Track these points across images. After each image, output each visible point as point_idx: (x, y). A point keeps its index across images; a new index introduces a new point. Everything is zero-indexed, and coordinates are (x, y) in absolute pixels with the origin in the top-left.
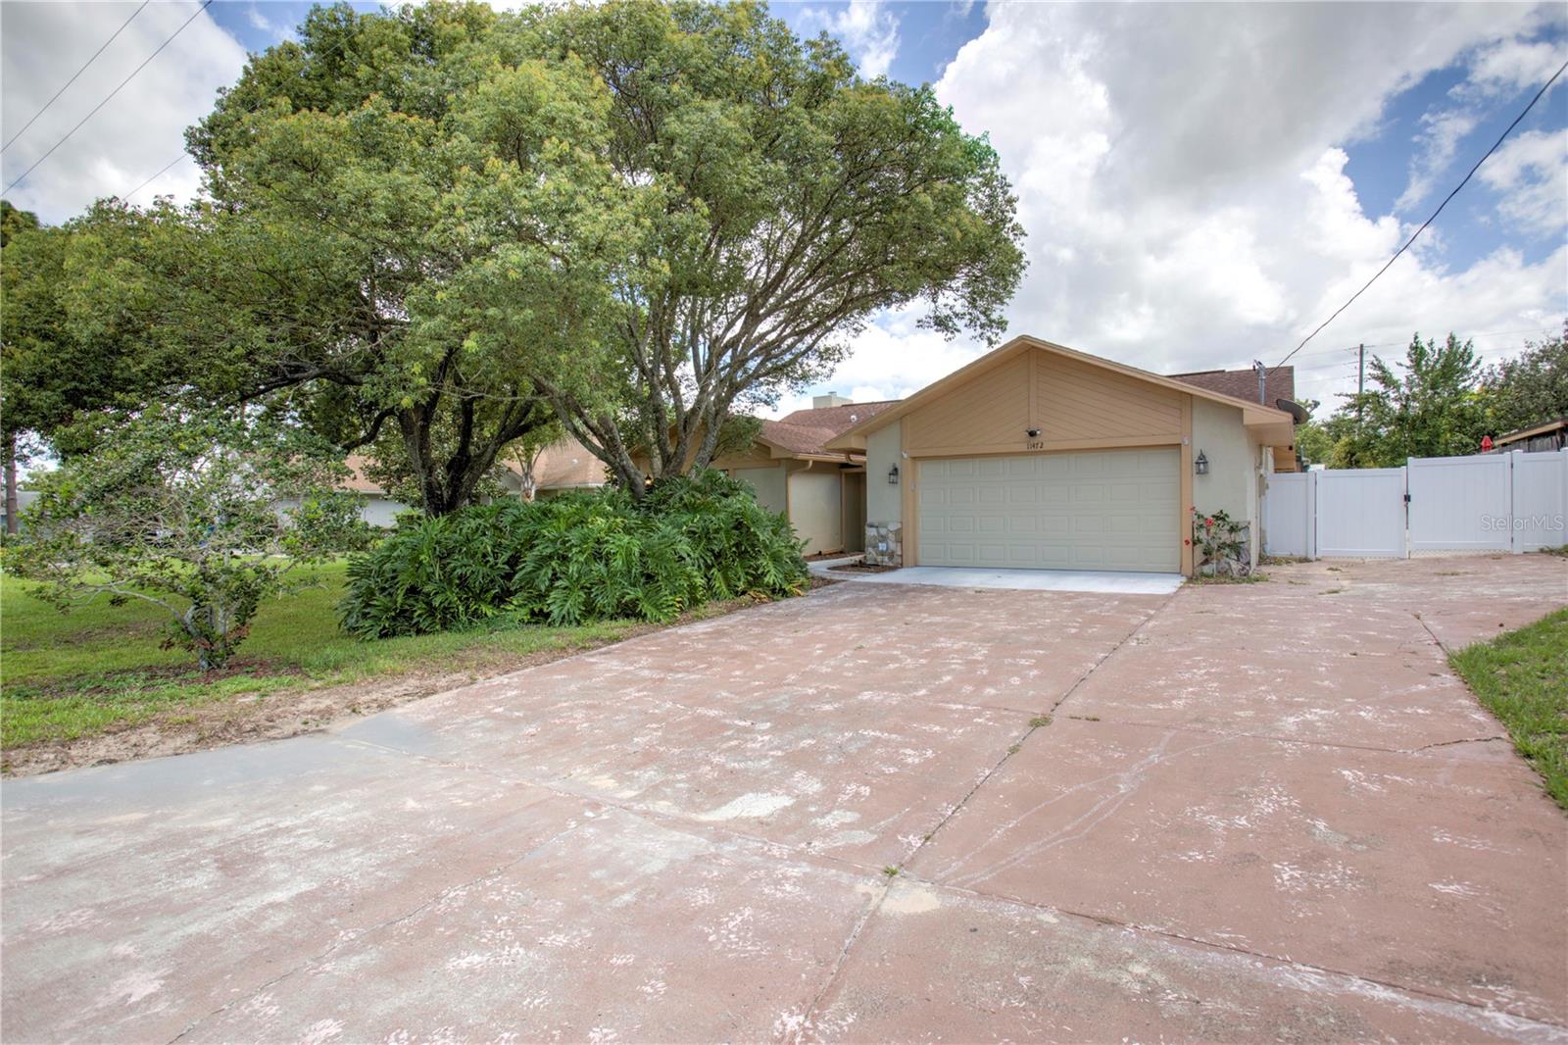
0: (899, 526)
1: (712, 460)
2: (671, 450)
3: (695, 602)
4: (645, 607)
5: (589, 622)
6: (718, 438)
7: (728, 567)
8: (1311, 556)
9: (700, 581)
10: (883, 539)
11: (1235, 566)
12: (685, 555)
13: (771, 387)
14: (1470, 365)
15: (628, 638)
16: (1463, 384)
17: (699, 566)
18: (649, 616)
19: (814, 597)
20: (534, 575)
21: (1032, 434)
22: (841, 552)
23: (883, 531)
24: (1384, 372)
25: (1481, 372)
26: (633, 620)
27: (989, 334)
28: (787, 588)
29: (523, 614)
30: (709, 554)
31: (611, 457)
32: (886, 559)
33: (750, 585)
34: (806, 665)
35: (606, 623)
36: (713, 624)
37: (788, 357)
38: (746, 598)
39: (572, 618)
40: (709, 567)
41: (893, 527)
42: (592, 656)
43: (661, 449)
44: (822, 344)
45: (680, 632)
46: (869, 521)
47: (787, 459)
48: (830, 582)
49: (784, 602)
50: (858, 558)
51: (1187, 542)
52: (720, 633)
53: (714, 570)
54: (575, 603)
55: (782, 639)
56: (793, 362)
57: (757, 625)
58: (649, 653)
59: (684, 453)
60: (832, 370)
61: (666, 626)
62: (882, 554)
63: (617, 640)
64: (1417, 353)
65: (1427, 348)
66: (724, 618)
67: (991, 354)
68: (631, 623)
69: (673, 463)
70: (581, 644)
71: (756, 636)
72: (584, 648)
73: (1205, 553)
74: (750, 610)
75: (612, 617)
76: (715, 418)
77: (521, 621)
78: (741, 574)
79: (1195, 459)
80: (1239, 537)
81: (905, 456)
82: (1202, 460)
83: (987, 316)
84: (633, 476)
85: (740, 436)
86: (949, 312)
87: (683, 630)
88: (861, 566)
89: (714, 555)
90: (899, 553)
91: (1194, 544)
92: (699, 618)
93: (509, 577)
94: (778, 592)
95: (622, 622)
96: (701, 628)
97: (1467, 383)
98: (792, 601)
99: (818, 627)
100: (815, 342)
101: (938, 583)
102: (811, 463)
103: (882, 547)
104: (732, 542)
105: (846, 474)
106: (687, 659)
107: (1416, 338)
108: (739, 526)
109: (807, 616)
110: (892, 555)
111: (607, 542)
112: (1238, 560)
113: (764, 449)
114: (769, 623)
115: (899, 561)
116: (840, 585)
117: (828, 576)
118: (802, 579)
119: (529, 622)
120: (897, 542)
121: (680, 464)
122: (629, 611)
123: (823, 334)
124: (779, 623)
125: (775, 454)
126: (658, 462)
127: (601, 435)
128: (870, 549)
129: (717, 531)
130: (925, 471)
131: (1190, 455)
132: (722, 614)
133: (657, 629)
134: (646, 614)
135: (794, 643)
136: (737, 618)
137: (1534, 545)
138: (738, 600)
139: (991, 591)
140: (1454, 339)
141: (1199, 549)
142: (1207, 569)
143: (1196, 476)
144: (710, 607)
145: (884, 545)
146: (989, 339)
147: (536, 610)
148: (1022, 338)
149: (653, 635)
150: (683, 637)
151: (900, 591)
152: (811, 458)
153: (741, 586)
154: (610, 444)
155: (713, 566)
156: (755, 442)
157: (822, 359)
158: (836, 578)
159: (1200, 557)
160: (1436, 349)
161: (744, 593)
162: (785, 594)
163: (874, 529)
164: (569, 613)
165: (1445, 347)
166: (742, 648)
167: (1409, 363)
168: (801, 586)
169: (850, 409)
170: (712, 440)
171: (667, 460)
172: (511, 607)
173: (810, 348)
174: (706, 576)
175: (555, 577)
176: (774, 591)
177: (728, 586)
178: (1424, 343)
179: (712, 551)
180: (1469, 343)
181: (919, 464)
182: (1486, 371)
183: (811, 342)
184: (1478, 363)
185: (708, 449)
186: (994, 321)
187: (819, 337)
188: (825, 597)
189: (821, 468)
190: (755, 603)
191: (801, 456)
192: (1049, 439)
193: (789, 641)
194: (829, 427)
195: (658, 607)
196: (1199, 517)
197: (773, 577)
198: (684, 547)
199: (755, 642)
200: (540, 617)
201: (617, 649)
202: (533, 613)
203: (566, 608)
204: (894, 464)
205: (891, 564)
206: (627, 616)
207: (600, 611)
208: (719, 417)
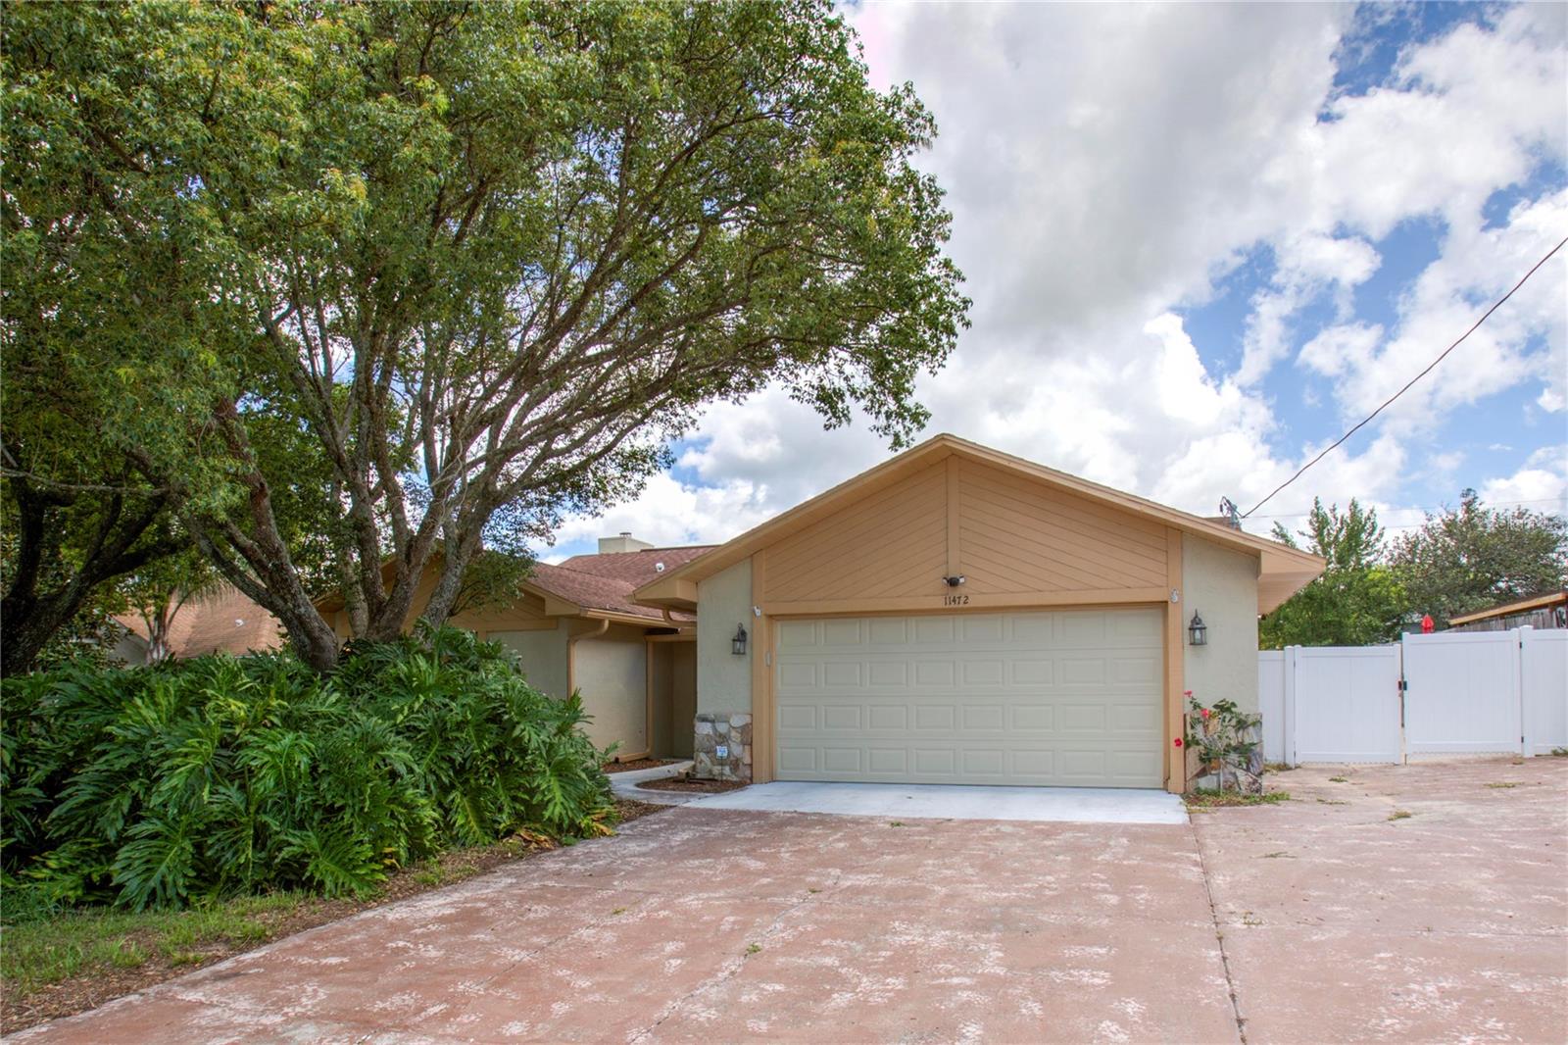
0: (748, 719)
1: (451, 613)
2: (383, 593)
3: (418, 853)
4: (323, 868)
5: (207, 899)
6: (464, 578)
7: (480, 790)
8: (1290, 762)
9: (429, 814)
10: (723, 739)
11: (1243, 778)
12: (402, 770)
13: (545, 508)
14: (1374, 537)
15: (284, 935)
16: (1368, 558)
17: (427, 788)
18: (329, 885)
19: (629, 837)
20: (95, 809)
21: (953, 583)
22: (647, 759)
23: (722, 728)
24: (1287, 541)
25: (1385, 546)
26: (299, 893)
27: (899, 428)
28: (584, 822)
29: (67, 887)
30: (445, 765)
31: (280, 603)
32: (727, 770)
33: (520, 818)
34: (659, 1003)
35: (245, 901)
36: (456, 896)
37: (575, 459)
38: (513, 841)
39: (170, 893)
40: (446, 790)
41: (737, 721)
42: (194, 984)
43: (366, 591)
44: (625, 445)
45: (391, 917)
46: (701, 711)
47: (571, 617)
48: (649, 809)
49: (579, 849)
50: (682, 767)
51: (1178, 743)
52: (469, 919)
53: (455, 795)
54: (174, 863)
55: (595, 932)
56: (583, 466)
57: (539, 898)
58: (322, 973)
59: (406, 599)
60: (641, 485)
61: (363, 906)
62: (722, 762)
63: (260, 939)
64: (1320, 523)
65: (1330, 515)
66: (476, 883)
67: (894, 461)
68: (295, 900)
69: (388, 615)
70: (177, 955)
71: (542, 926)
72: (184, 963)
73: (1202, 760)
74: (522, 866)
75: (258, 889)
76: (459, 547)
77: (62, 901)
78: (504, 799)
79: (1188, 624)
80: (1250, 735)
81: (758, 612)
82: (1196, 625)
83: (898, 400)
84: (317, 634)
85: (498, 576)
86: (843, 385)
87: (397, 913)
88: (689, 782)
89: (453, 767)
90: (747, 760)
91: (1188, 745)
92: (429, 886)
93: (43, 810)
94: (570, 832)
95: (275, 898)
96: (434, 905)
97: (1371, 558)
98: (593, 846)
99: (654, 901)
100: (617, 440)
101: (824, 810)
102: (606, 624)
103: (722, 751)
104: (486, 745)
105: (655, 644)
106: (402, 989)
107: (1317, 503)
108: (495, 718)
109: (629, 876)
110: (735, 764)
111: (246, 744)
112: (1248, 770)
113: (535, 601)
114: (562, 893)
115: (748, 773)
116: (668, 815)
117: (642, 797)
118: (608, 808)
119: (79, 903)
120: (743, 744)
121: (399, 616)
122: (292, 877)
123: (630, 428)
124: (580, 893)
125: (552, 608)
126: (362, 616)
127: (259, 562)
128: (702, 756)
129: (460, 726)
130: (786, 636)
131: (1179, 620)
132: (470, 875)
133: (344, 913)
134: (321, 884)
135: (620, 942)
136: (499, 883)
137: (1546, 748)
138: (499, 846)
139: (916, 822)
140: (1356, 507)
141: (1194, 752)
142: (1204, 783)
143: (1188, 649)
144: (451, 861)
145: (725, 748)
146: (897, 436)
147: (96, 878)
148: (942, 437)
149: (336, 925)
150: (396, 928)
151: (770, 826)
152: (608, 616)
153: (505, 821)
154: (276, 577)
155: (453, 787)
156: (521, 590)
157: (625, 470)
158: (657, 801)
159: (1194, 766)
160: (1339, 516)
161: (509, 833)
162: (580, 833)
163: (709, 725)
164: (163, 884)
165: (1347, 515)
166: (518, 955)
167: (1312, 533)
168: (606, 819)
169: (653, 555)
170: (453, 581)
171: (377, 610)
172: (45, 873)
173: (608, 449)
174: (440, 805)
175: (134, 815)
176: (560, 827)
177: (481, 821)
178: (1326, 510)
179: (452, 761)
180: (1372, 512)
181: (778, 627)
182: (1390, 546)
183: (611, 439)
184: (1381, 535)
185: (447, 595)
186: (908, 410)
187: (623, 433)
188: (648, 836)
189: (623, 633)
190: (528, 852)
191: (592, 613)
192: (975, 590)
193: (609, 937)
194: (625, 579)
195: (348, 865)
196: (1196, 706)
197: (558, 809)
198: (399, 755)
199: (541, 940)
200: (100, 893)
201: (255, 964)
202: (89, 885)
203: (157, 876)
204: (740, 626)
205: (735, 779)
206: (288, 886)
207: (229, 878)
208: (465, 545)
